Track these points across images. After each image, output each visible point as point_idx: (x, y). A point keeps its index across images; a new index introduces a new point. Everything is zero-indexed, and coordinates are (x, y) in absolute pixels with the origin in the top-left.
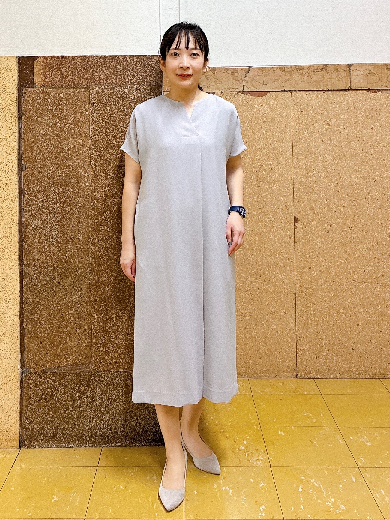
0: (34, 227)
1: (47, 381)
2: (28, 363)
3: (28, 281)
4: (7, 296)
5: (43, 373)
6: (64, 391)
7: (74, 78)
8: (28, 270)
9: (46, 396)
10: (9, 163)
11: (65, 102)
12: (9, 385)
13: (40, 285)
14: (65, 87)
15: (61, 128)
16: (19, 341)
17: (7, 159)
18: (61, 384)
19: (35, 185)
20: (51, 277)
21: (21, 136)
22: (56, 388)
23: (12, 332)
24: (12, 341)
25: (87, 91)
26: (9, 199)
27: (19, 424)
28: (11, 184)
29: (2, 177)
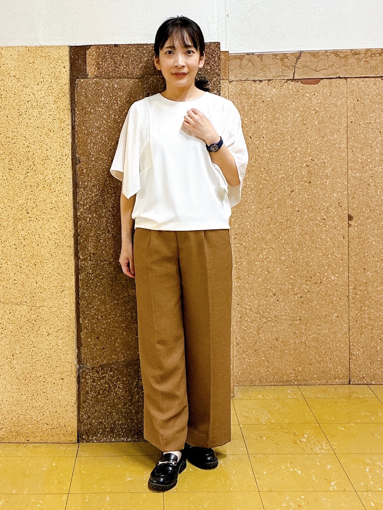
0: (89, 221)
1: (105, 376)
2: (85, 358)
3: (84, 276)
4: (63, 291)
5: (100, 368)
6: (122, 386)
7: (127, 68)
8: (84, 265)
9: (104, 392)
10: (63, 156)
11: (119, 93)
12: (66, 381)
13: (96, 280)
14: (120, 77)
15: (115, 120)
16: (75, 337)
17: (61, 152)
18: (118, 380)
19: (90, 178)
20: (107, 272)
21: (74, 129)
22: (113, 383)
23: (68, 327)
24: (68, 336)
25: (141, 81)
26: (63, 193)
27: (76, 419)
28: (65, 177)
29: (56, 171)
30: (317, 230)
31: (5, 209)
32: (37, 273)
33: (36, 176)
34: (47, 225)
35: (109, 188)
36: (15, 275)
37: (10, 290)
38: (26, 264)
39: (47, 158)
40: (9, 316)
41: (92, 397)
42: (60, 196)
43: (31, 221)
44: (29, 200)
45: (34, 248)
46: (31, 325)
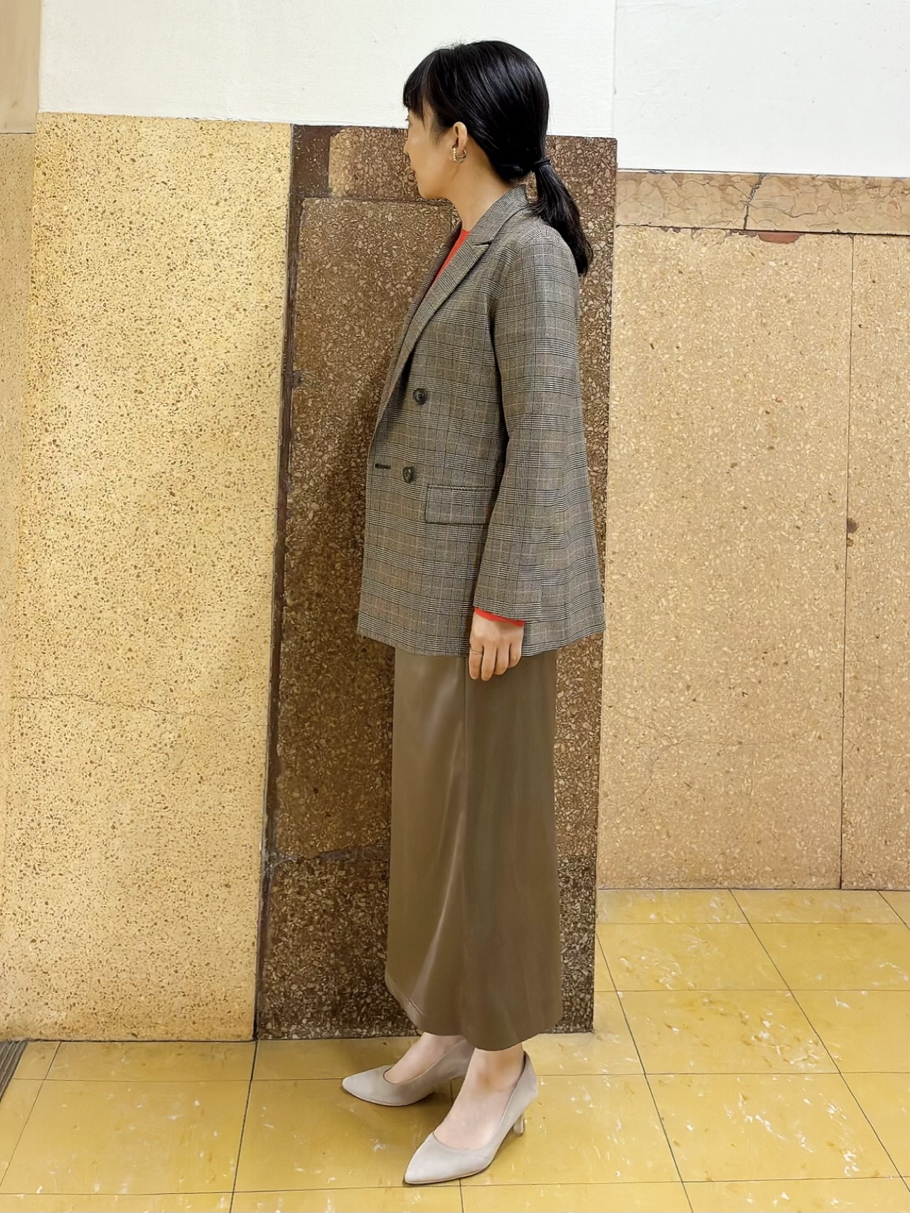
0: (313, 519)
1: (327, 880)
2: (284, 838)
3: (293, 645)
4: (241, 680)
5: (318, 862)
6: (364, 905)
8: (294, 619)
9: (322, 917)
10: (263, 367)
11: (396, 234)
12: (237, 889)
13: (319, 656)
14: (399, 200)
15: (383, 293)
16: (263, 786)
17: (258, 357)
18: (356, 889)
19: (320, 420)
20: (346, 637)
21: (293, 307)
22: (345, 896)
23: (248, 763)
24: (248, 785)
25: (445, 211)
26: (256, 452)
27: (254, 981)
28: (265, 415)
29: (244, 400)
30: (782, 550)
31: (118, 482)
32: (184, 636)
33: (198, 411)
34: (215, 524)
35: (363, 444)
36: (132, 638)
37: (118, 673)
38: (159, 612)
39: (225, 369)
40: (111, 734)
41: (294, 930)
42: (250, 457)
43: (178, 512)
44: (178, 464)
45: (181, 576)
46: (162, 757)
